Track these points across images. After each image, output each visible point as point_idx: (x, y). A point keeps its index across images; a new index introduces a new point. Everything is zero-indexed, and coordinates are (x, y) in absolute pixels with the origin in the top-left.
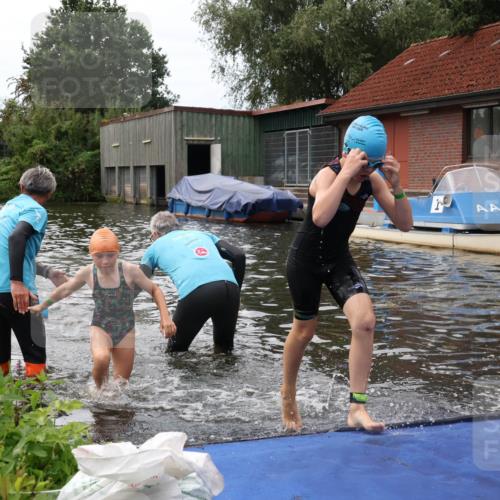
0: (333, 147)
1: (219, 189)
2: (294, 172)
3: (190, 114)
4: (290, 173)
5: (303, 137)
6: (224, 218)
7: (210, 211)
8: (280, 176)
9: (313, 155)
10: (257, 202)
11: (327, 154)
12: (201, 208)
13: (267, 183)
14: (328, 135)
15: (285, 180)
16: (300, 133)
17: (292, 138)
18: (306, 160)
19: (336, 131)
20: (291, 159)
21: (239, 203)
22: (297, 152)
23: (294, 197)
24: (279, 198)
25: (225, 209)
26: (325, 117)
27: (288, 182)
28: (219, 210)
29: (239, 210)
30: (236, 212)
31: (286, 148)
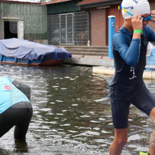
0: (86, 23)
1: (22, 47)
2: (65, 37)
3: (5, 4)
4: (62, 38)
5: (70, 17)
6: (26, 63)
7: (18, 59)
8: (57, 39)
9: (75, 27)
10: (46, 54)
11: (83, 27)
12: (12, 58)
13: (50, 43)
14: (83, 16)
15: (60, 42)
16: (68, 15)
17: (63, 18)
18: (71, 30)
19: (88, 14)
20: (63, 30)
21: (36, 55)
22: (66, 26)
23: (66, 51)
24: (59, 52)
25: (27, 58)
26: (82, 6)
27: (61, 43)
28: (23, 59)
29: (36, 59)
30: (34, 60)
31: (60, 23)
